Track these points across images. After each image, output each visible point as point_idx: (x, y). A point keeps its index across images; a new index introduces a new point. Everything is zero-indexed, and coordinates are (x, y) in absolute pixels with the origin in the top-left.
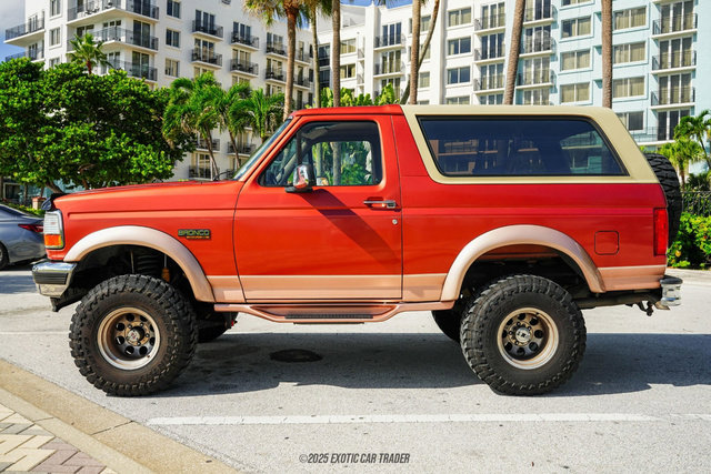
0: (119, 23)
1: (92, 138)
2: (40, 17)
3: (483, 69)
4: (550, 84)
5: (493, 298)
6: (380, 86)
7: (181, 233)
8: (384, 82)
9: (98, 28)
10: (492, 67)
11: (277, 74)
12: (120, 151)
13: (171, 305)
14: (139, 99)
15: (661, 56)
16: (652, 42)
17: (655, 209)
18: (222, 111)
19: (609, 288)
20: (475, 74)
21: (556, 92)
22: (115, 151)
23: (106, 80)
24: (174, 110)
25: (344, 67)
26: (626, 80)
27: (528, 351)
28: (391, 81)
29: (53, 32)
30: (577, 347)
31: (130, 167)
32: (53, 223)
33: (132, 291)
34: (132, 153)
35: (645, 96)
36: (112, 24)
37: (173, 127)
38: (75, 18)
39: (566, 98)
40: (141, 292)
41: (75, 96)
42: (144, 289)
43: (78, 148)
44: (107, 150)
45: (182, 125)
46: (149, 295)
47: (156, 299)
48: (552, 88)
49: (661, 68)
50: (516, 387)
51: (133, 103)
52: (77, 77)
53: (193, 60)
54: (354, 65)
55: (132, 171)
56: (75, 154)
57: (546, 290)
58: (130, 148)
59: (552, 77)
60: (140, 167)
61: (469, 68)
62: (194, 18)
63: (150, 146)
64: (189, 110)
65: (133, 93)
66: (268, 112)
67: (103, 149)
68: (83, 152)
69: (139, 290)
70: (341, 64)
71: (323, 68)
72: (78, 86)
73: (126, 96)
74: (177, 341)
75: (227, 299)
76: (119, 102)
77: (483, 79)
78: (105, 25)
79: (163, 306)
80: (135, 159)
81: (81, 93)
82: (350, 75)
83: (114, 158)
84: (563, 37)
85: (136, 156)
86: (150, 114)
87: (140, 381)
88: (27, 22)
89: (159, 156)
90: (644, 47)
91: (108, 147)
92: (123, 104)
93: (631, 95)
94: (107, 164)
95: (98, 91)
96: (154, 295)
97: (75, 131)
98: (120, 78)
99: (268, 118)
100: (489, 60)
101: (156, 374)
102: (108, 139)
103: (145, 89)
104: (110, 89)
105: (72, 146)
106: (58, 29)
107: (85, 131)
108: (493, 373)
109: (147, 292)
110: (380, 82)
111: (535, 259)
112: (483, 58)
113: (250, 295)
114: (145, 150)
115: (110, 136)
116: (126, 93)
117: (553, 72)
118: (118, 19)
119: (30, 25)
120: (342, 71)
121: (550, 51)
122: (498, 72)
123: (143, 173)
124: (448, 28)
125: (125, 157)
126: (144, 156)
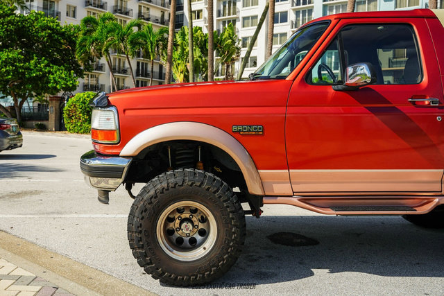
1: (20, 61)
3: (297, 13)
6: (221, 26)
7: (235, 128)
8: (224, 23)
10: (304, 12)
11: (146, 16)
12: (41, 70)
13: (228, 199)
14: (54, 32)
18: (122, 40)
20: (292, 17)
22: (37, 70)
23: (29, 19)
24: (84, 40)
25: (195, 12)
28: (229, 22)
31: (48, 82)
32: (108, 119)
33: (191, 185)
34: (49, 72)
37: (84, 52)
40: (200, 186)
41: (7, 30)
42: (202, 183)
43: (10, 68)
44: (31, 70)
45: (91, 51)
46: (208, 189)
47: (215, 192)
51: (50, 35)
52: (8, 16)
53: (86, 6)
54: (201, 10)
55: (50, 85)
56: (8, 72)
58: (48, 69)
60: (56, 82)
61: (287, 12)
63: (62, 67)
64: (96, 40)
65: (50, 28)
66: (157, 41)
67: (28, 69)
68: (13, 71)
69: (198, 184)
70: (193, 10)
71: (178, 13)
72: (9, 22)
73: (45, 30)
74: (234, 233)
75: (276, 192)
76: (39, 35)
77: (297, 21)
79: (222, 199)
80: (52, 76)
81: (12, 27)
82: (198, 18)
83: (37, 76)
85: (53, 74)
86: (61, 43)
87: (198, 273)
89: (70, 74)
91: (32, 67)
92: (42, 36)
94: (31, 80)
95: (24, 27)
96: (212, 190)
97: (8, 55)
98: (39, 16)
99: (157, 45)
100: (301, 6)
101: (213, 266)
102: (32, 62)
103: (58, 25)
104: (32, 25)
105: (6, 67)
107: (15, 55)
109: (205, 186)
110: (221, 22)
112: (297, 5)
113: (296, 188)
114: (59, 70)
115: (33, 59)
116: (44, 28)
120: (193, 15)
122: (308, 15)
123: (58, 87)
125: (44, 74)
126: (58, 74)
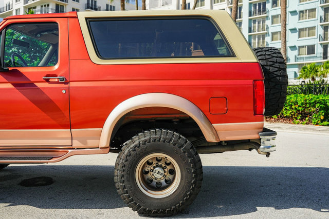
0: (48, 5)
2: (11, 3)
4: (266, 32)
5: (132, 146)
9: (39, 8)
15: (325, 15)
16: (320, 8)
17: (254, 81)
19: (222, 139)
21: (269, 36)
26: (306, 28)
27: (164, 184)
29: (17, 10)
30: (194, 183)
35: (316, 37)
36: (45, 6)
38: (27, 3)
39: (274, 39)
48: (267, 34)
49: (324, 21)
50: (150, 211)
57: (171, 140)
59: (267, 28)
62: (86, 3)
78: (42, 6)
84: (272, 7)
88: (5, 6)
90: (315, 11)
93: (309, 36)
106: (19, 9)
108: (132, 200)
111: (178, 118)
117: (267, 26)
118: (48, 3)
119: (7, 7)
121: (266, 15)
124: (213, 5)
